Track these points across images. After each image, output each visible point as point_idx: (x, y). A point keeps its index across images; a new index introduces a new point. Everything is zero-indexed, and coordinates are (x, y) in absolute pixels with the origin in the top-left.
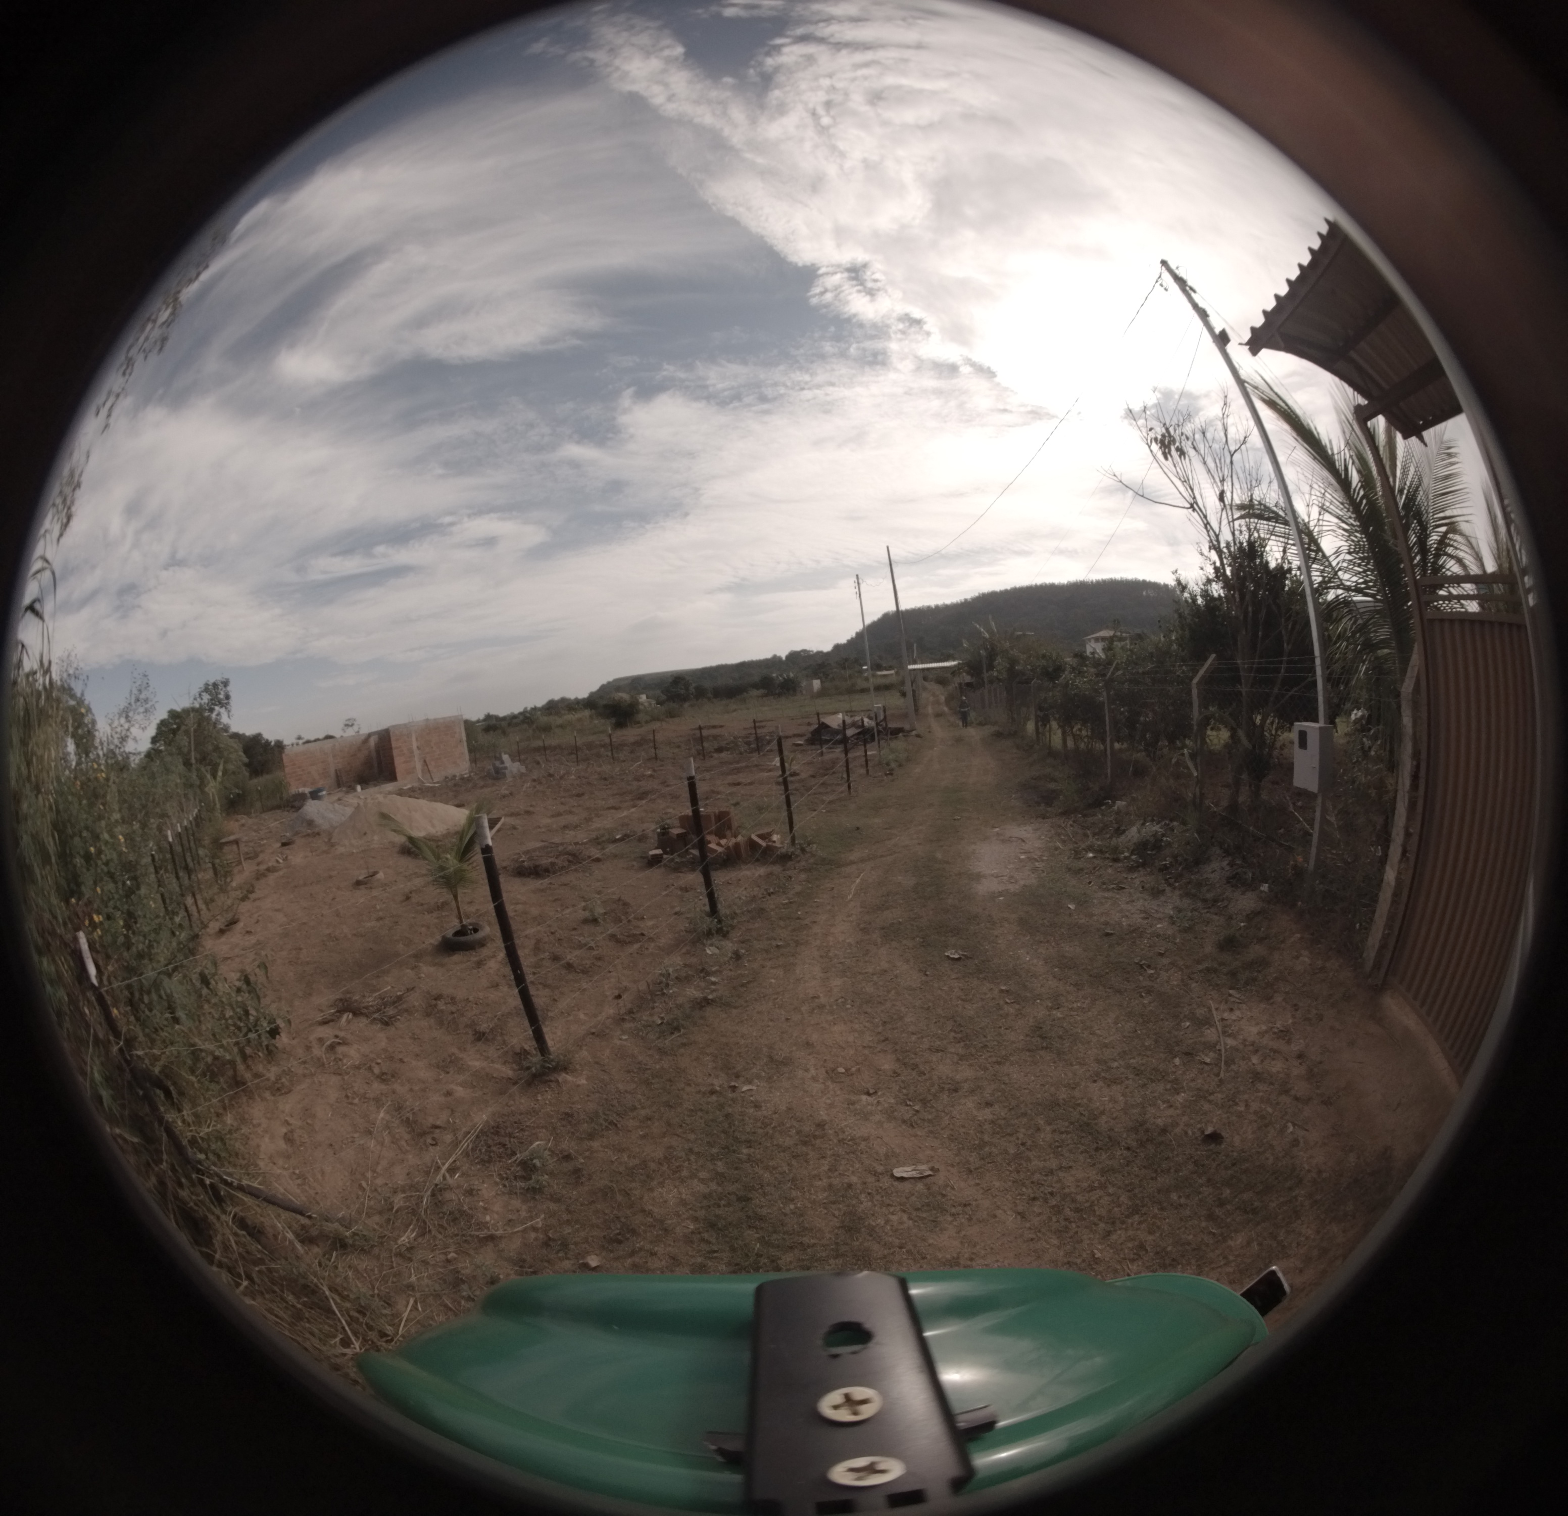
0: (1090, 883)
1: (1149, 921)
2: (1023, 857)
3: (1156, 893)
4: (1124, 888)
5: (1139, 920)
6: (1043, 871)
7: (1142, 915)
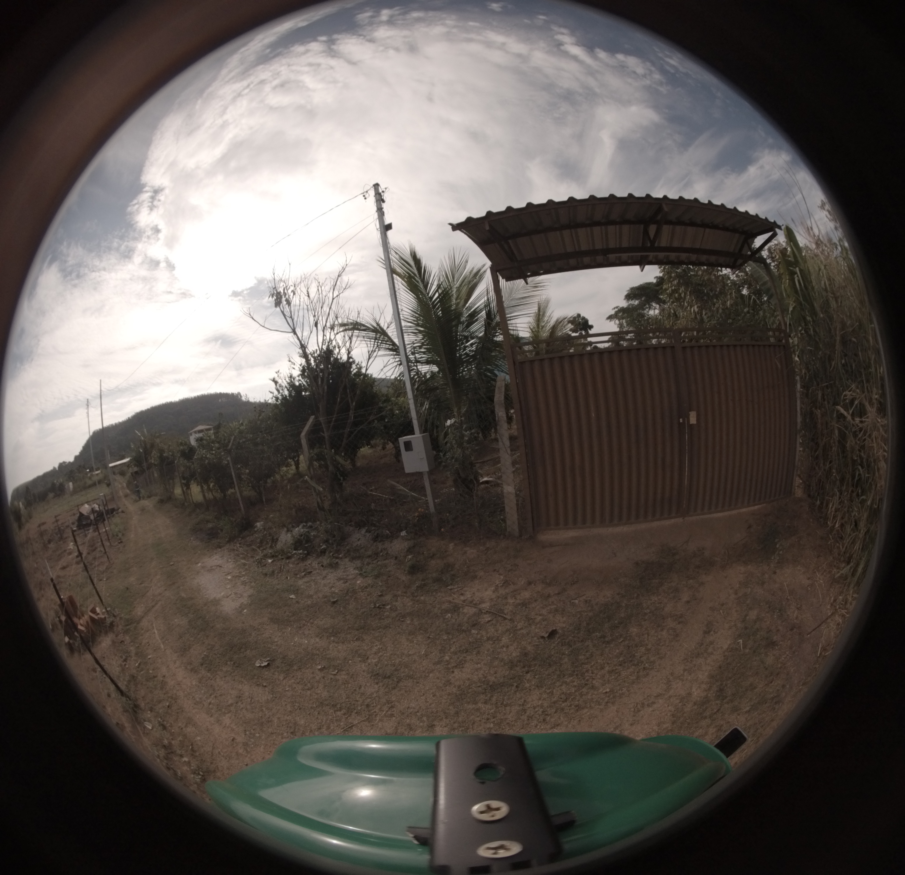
0: (287, 578)
1: (349, 582)
2: (229, 577)
3: (334, 566)
4: (311, 572)
5: (343, 585)
6: (251, 582)
7: (342, 581)
